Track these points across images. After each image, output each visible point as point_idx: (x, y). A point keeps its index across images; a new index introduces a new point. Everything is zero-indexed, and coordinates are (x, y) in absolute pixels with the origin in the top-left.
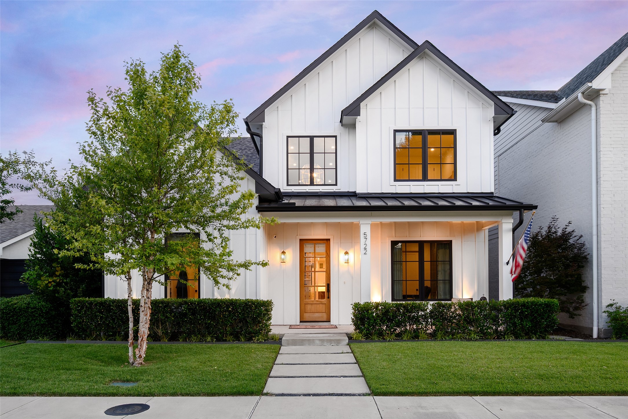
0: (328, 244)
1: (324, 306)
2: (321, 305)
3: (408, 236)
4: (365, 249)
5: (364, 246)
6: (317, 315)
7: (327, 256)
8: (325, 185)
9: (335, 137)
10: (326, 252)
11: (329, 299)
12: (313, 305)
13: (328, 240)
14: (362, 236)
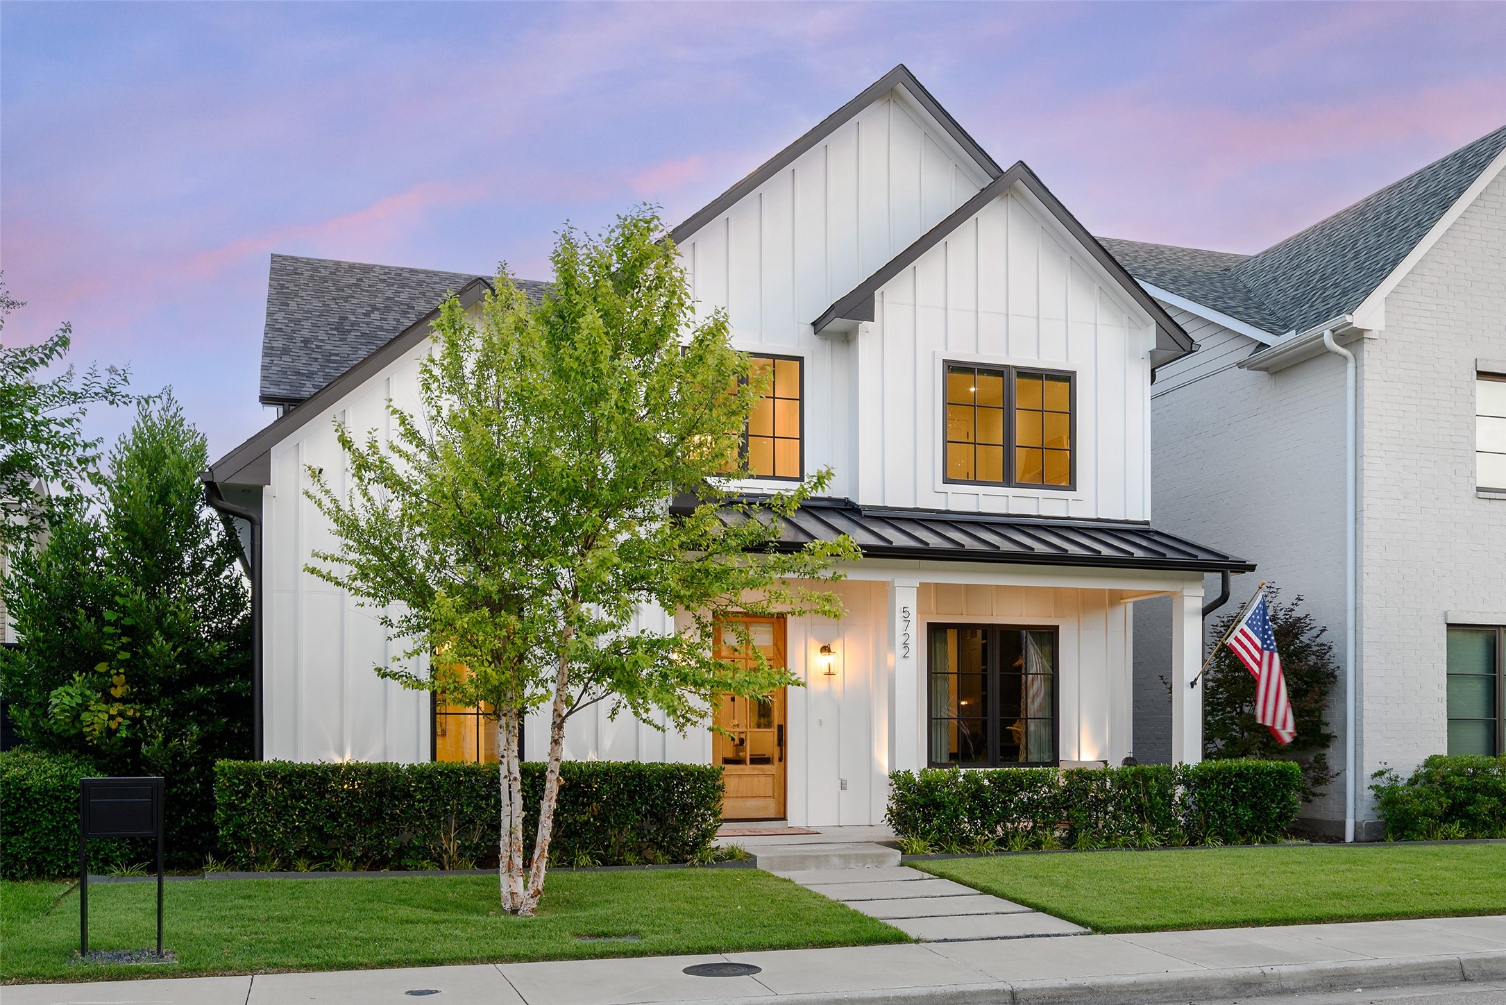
0: (780, 626)
1: (770, 779)
2: (762, 779)
3: (964, 613)
4: (905, 645)
5: (904, 639)
6: (751, 803)
7: (778, 656)
8: (774, 478)
9: (801, 360)
10: (776, 644)
11: (782, 763)
12: (744, 779)
13: (782, 617)
14: (899, 615)
